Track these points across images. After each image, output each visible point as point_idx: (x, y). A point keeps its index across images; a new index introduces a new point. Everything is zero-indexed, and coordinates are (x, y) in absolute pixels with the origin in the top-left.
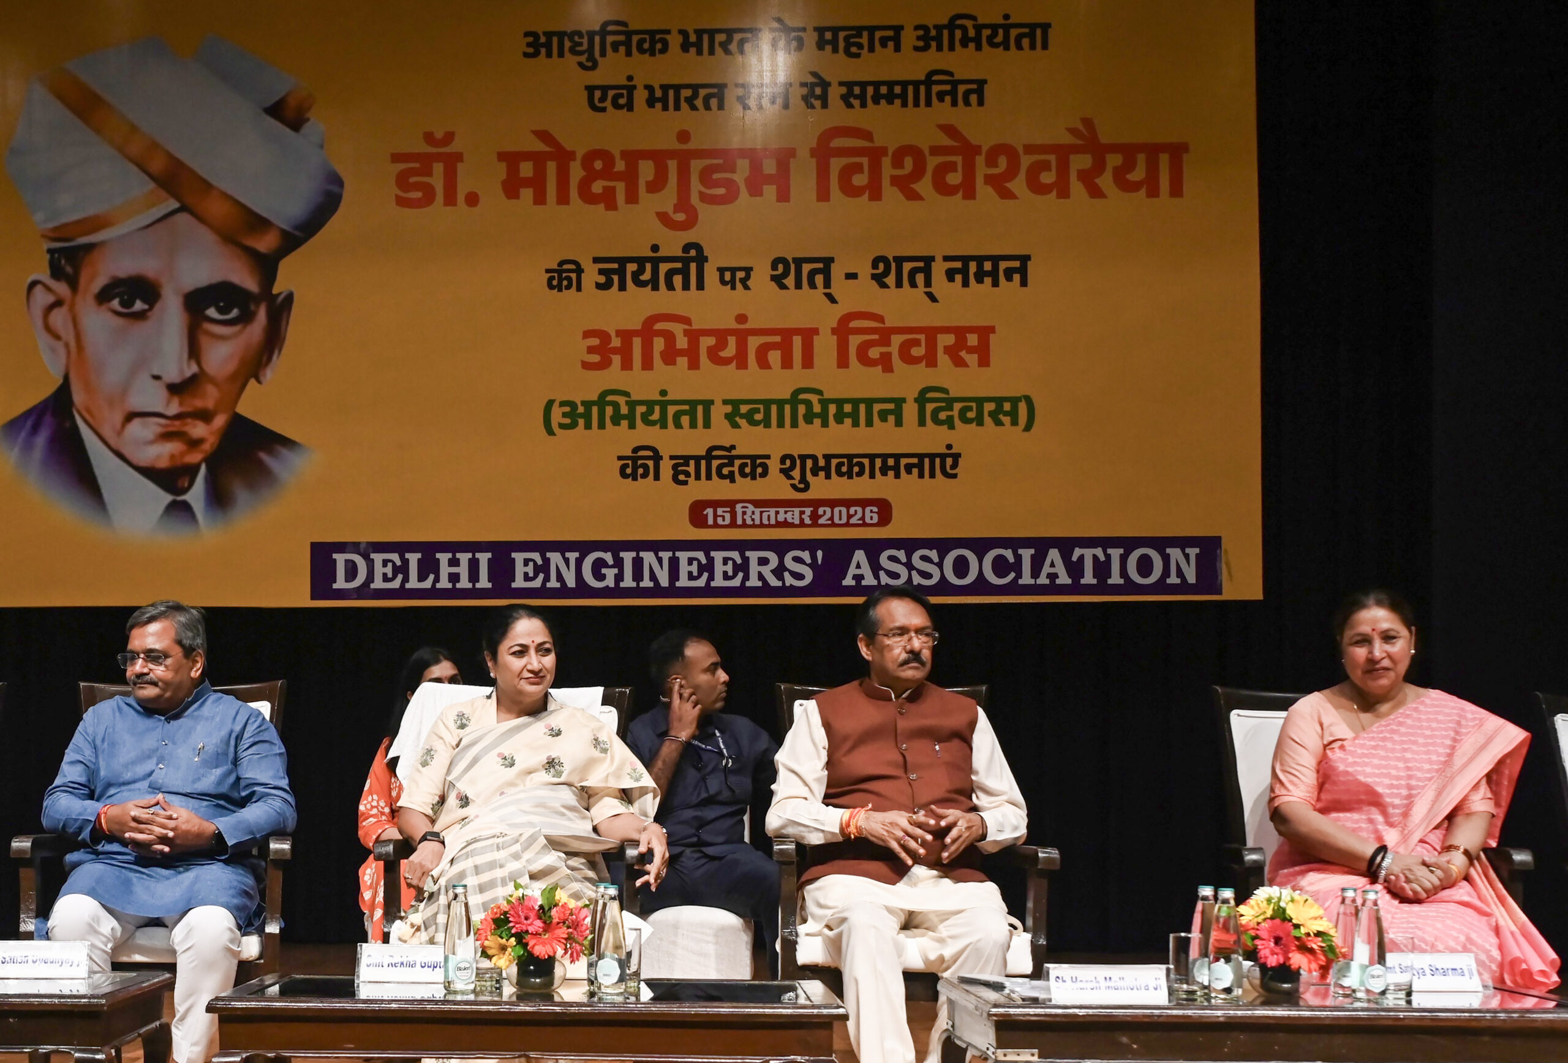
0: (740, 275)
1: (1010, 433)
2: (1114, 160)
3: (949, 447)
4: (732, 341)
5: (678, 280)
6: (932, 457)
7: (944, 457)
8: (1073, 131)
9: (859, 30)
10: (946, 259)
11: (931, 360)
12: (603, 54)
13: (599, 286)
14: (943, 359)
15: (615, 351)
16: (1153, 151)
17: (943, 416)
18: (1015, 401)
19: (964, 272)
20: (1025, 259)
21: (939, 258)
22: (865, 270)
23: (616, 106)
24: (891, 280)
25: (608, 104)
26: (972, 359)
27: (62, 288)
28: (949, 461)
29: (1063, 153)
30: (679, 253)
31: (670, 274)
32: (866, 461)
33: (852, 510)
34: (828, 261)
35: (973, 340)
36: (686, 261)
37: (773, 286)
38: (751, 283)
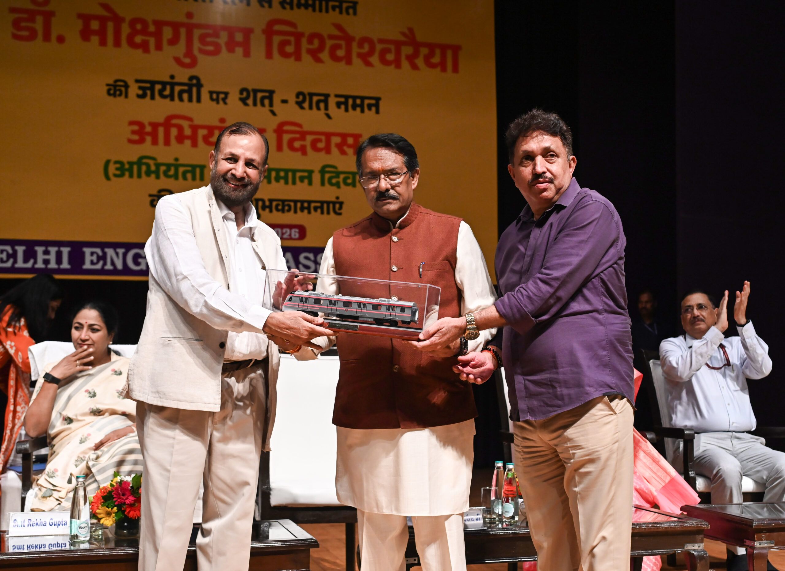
0: (222, 96)
2: (424, 51)
3: (337, 198)
5: (185, 96)
6: (328, 203)
7: (334, 203)
8: (403, 34)
10: (337, 96)
11: (328, 150)
13: (139, 96)
14: (334, 150)
15: (148, 134)
16: (444, 48)
17: (334, 181)
19: (346, 103)
20: (378, 99)
21: (332, 96)
22: (292, 99)
24: (306, 105)
26: (350, 151)
28: (337, 206)
29: (398, 45)
30: (186, 80)
31: (181, 93)
32: (292, 204)
33: (284, 230)
34: (271, 92)
35: (350, 141)
36: (190, 86)
37: (240, 104)
38: (228, 101)
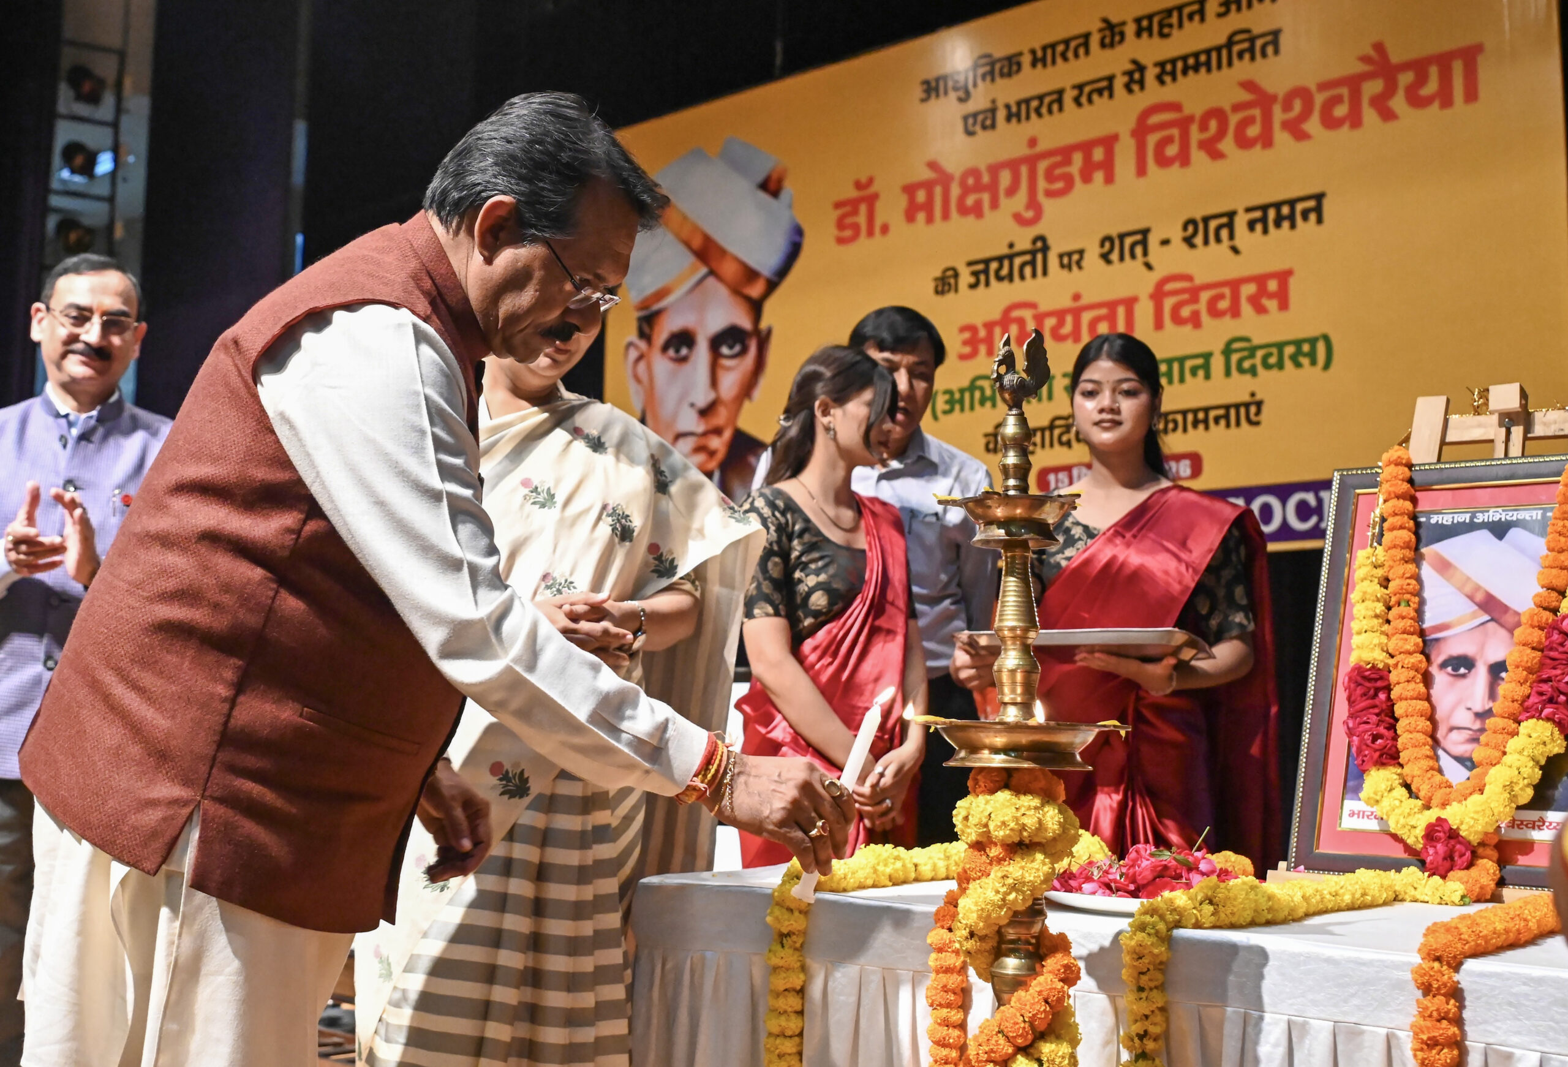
0: (1075, 257)
1: (1309, 373)
2: (1406, 79)
3: (1253, 395)
4: (1069, 319)
5: (1028, 270)
6: (1237, 406)
7: (1247, 405)
8: (1365, 59)
9: (1169, 12)
10: (1249, 210)
11: (1235, 311)
12: (975, 85)
13: (971, 286)
14: (1246, 308)
15: (982, 341)
16: (1444, 61)
17: (1246, 364)
18: (1313, 341)
19: (1264, 220)
20: (1319, 197)
21: (1241, 212)
22: (1176, 234)
23: (984, 127)
24: (1199, 239)
25: (978, 128)
26: (1271, 304)
27: (643, 345)
28: (1253, 409)
29: (1354, 83)
30: (1028, 246)
31: (1022, 267)
32: (1179, 418)
34: (1145, 232)
35: (1273, 285)
36: (1033, 253)
37: (1102, 263)
38: (1084, 263)
